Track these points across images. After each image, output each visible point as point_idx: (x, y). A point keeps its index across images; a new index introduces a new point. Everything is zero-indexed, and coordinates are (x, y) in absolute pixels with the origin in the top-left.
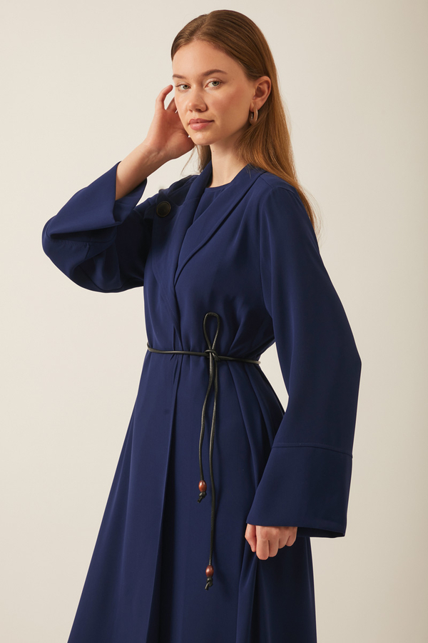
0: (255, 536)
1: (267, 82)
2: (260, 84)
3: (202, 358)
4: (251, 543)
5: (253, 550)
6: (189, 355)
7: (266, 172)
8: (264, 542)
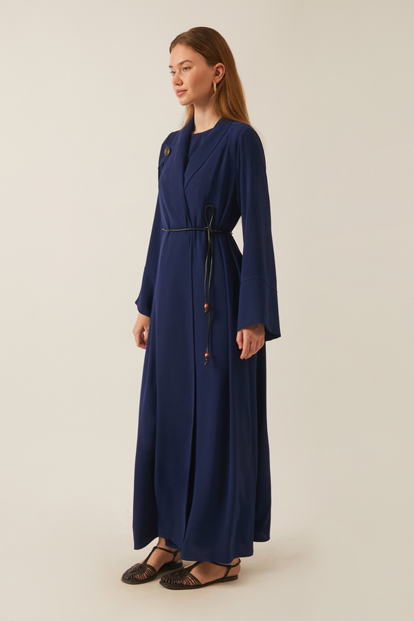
0: (242, 340)
1: (221, 67)
2: (217, 68)
3: (204, 233)
4: (239, 344)
5: (240, 348)
6: (196, 231)
7: (234, 121)
8: (248, 343)
